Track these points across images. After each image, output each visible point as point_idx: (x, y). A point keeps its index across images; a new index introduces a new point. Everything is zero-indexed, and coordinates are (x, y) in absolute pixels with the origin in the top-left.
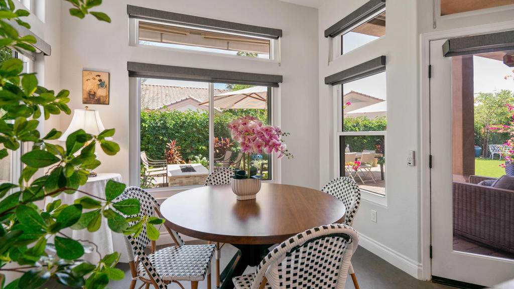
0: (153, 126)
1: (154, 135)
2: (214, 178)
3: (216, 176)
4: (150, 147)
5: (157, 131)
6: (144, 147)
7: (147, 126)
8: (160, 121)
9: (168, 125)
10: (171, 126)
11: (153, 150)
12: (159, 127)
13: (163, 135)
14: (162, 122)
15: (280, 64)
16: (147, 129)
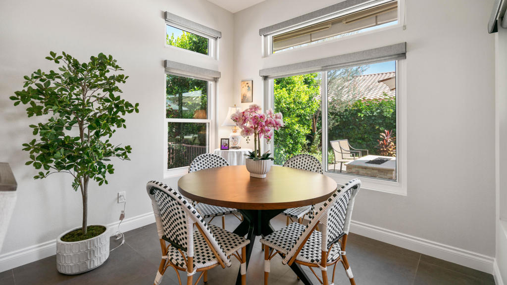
0: (369, 116)
1: (370, 124)
2: (292, 162)
3: (294, 160)
4: (366, 136)
5: (374, 120)
6: (360, 136)
7: (362, 115)
8: (377, 110)
9: (385, 114)
10: (388, 115)
11: (370, 140)
12: (375, 116)
13: (380, 124)
14: (378, 111)
15: (405, 27)
16: (362, 119)
